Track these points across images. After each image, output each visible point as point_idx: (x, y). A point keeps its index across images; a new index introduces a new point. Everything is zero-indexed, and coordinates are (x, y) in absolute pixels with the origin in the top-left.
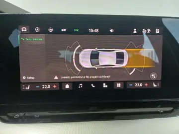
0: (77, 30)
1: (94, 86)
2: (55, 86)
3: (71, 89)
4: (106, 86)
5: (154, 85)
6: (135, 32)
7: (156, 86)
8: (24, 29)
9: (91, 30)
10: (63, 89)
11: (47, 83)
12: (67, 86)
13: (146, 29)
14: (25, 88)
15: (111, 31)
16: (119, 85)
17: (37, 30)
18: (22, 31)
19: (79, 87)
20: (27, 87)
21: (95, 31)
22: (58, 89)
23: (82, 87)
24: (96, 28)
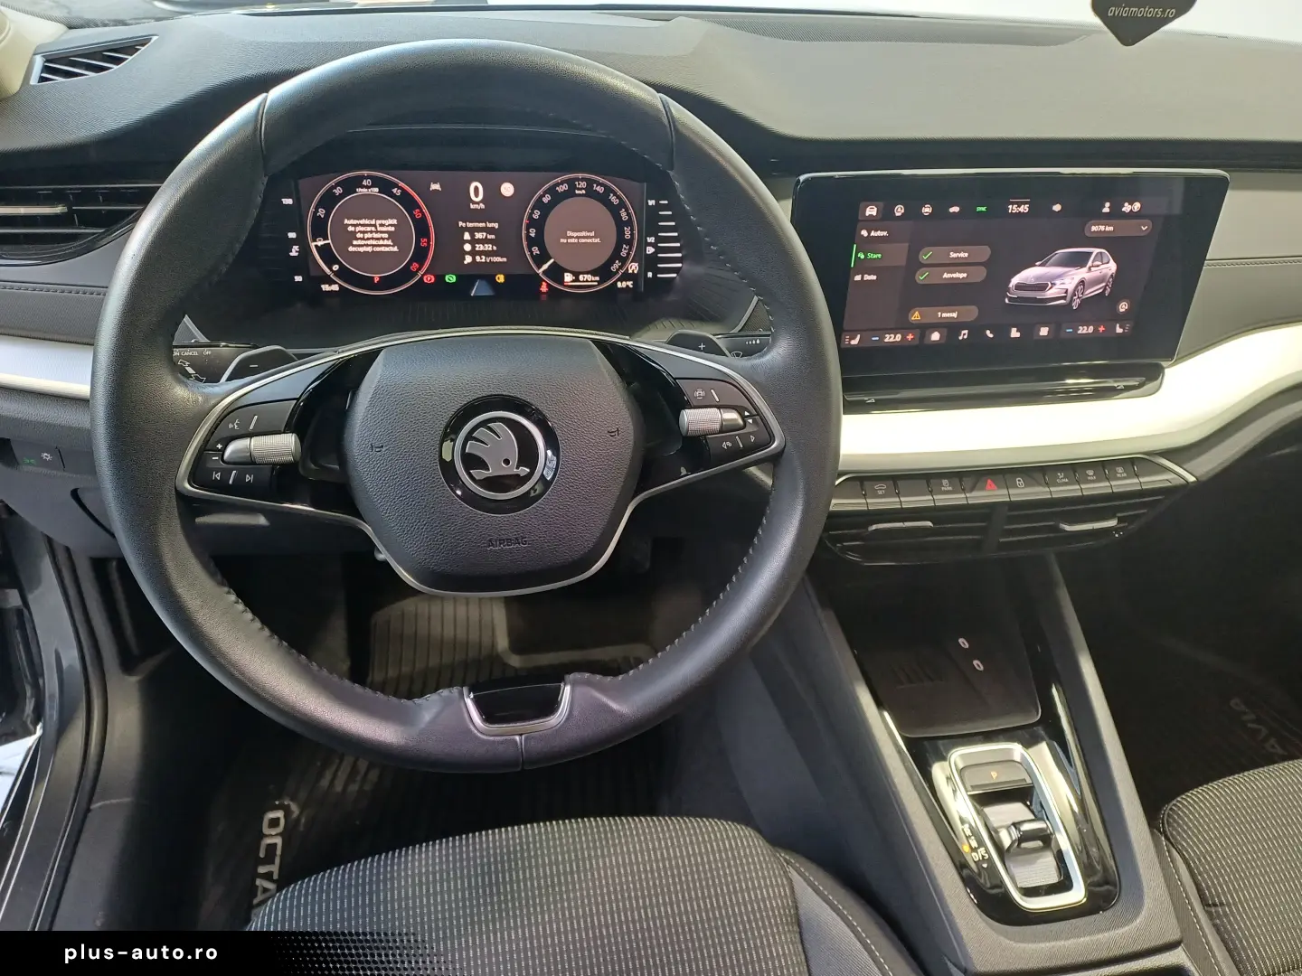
0: (984, 209)
1: (991, 336)
2: (910, 337)
3: (943, 341)
4: (1018, 335)
5: (1119, 330)
6: (1106, 210)
7: (1121, 330)
8: (871, 211)
9: (1013, 209)
10: (926, 342)
11: (894, 331)
12: (936, 336)
13: (1131, 204)
14: (849, 341)
15: (1057, 208)
16: (1044, 331)
17: (899, 210)
18: (867, 215)
19: (961, 338)
20: (854, 338)
21: (1021, 209)
22: (917, 342)
23: (966, 337)
24: (1025, 203)
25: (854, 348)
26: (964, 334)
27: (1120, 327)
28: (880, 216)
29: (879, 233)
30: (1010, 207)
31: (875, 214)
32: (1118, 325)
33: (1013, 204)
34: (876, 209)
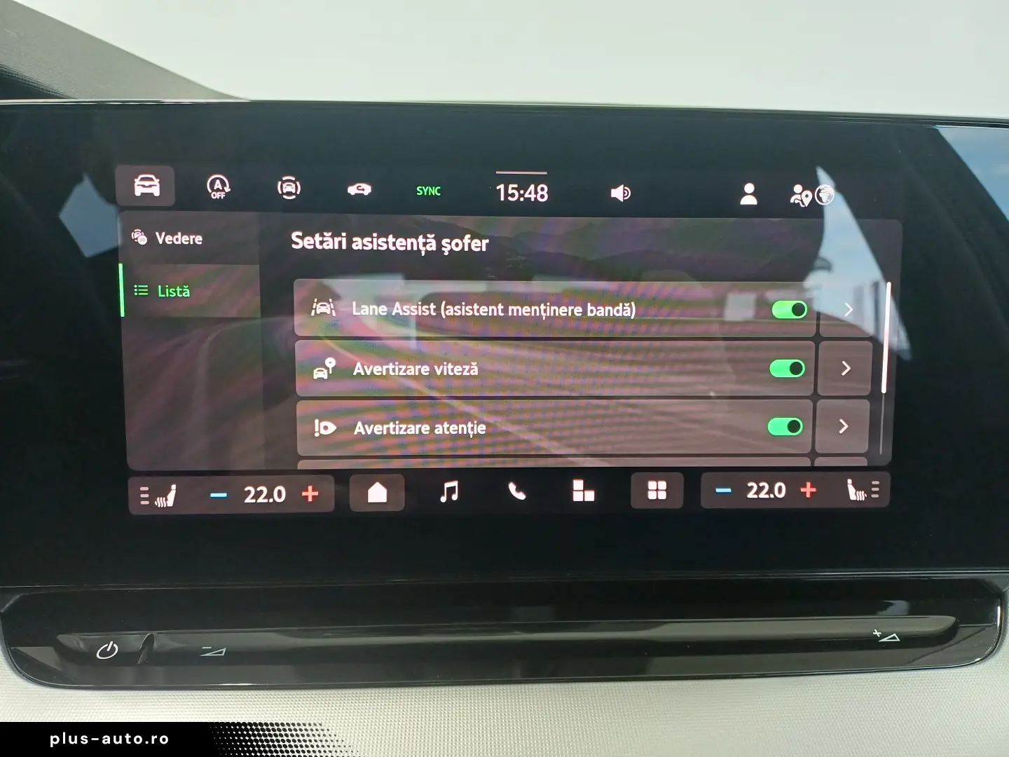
0: (434, 191)
1: (521, 496)
2: (309, 494)
3: (400, 506)
4: (590, 496)
5: (855, 495)
7: (861, 496)
8: (147, 186)
9: (510, 192)
11: (268, 475)
12: (377, 494)
13: (809, 186)
14: (152, 499)
15: (618, 193)
16: (657, 490)
17: (219, 186)
18: (138, 193)
19: (443, 499)
20: (165, 495)
21: (530, 194)
22: (329, 506)
23: (455, 497)
24: (537, 181)
25: (166, 518)
26: (451, 490)
27: (857, 488)
28: (171, 201)
29: (182, 239)
30: (501, 187)
31: (156, 191)
32: (850, 481)
33: (507, 180)
34: (156, 181)
